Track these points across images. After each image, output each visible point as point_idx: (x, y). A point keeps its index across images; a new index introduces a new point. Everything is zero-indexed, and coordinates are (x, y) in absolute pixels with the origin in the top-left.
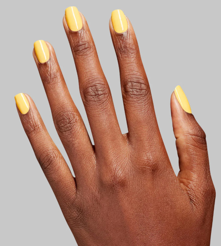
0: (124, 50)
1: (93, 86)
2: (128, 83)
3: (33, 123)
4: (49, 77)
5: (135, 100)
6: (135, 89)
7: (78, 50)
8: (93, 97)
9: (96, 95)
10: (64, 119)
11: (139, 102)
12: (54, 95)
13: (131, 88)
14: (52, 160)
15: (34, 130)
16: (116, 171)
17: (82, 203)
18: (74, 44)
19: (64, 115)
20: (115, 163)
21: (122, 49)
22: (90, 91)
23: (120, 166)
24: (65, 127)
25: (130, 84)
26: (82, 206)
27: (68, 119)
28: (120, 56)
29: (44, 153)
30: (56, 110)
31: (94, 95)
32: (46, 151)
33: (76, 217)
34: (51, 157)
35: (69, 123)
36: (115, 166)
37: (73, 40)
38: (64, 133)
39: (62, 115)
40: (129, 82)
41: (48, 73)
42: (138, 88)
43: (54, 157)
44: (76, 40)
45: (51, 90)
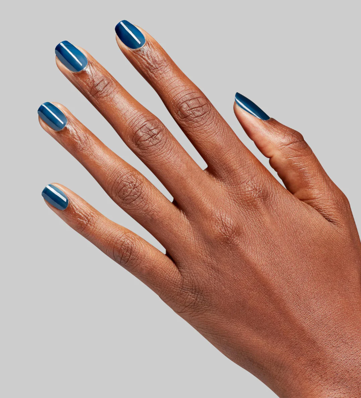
0: (154, 66)
1: (142, 127)
2: (182, 105)
3: (82, 214)
4: (79, 141)
5: (202, 123)
6: (195, 109)
7: (98, 92)
8: (150, 141)
9: (152, 137)
10: (125, 186)
11: (207, 123)
12: (97, 161)
13: (189, 110)
14: (132, 247)
15: (89, 221)
16: (223, 220)
17: (195, 280)
18: (89, 86)
19: (122, 180)
20: (216, 210)
21: (152, 66)
22: (142, 135)
23: (225, 211)
24: (132, 194)
25: (185, 106)
26: (197, 284)
27: (130, 183)
28: (153, 76)
29: (116, 243)
30: (109, 179)
31: (150, 138)
32: (118, 240)
33: (194, 302)
34: (128, 244)
35: (134, 188)
36: (219, 214)
37: (85, 82)
38: (133, 202)
39: (121, 182)
40: (182, 103)
41: (74, 138)
42: (197, 106)
43: (132, 243)
44: (88, 80)
45: (91, 157)
